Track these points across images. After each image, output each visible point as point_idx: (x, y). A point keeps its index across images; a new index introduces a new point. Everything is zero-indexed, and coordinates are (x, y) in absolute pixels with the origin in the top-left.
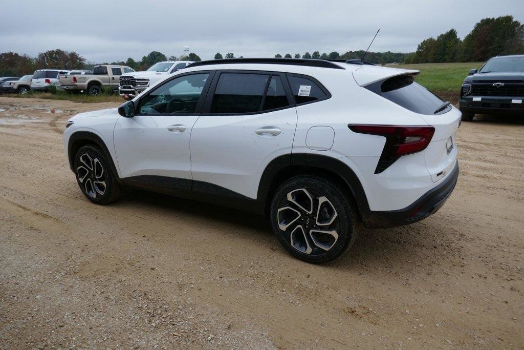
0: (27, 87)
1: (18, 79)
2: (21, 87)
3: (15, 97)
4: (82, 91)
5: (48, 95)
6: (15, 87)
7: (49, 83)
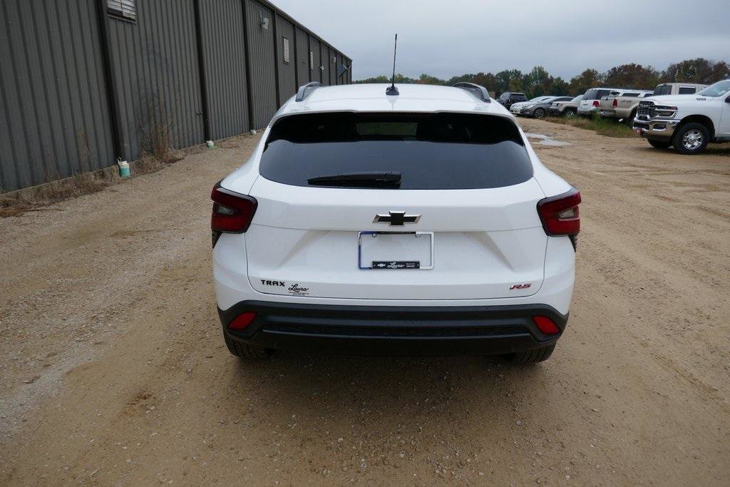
0: (574, 109)
1: (570, 100)
2: (568, 109)
3: (552, 121)
4: (621, 120)
5: (585, 121)
6: (561, 109)
7: (596, 106)
